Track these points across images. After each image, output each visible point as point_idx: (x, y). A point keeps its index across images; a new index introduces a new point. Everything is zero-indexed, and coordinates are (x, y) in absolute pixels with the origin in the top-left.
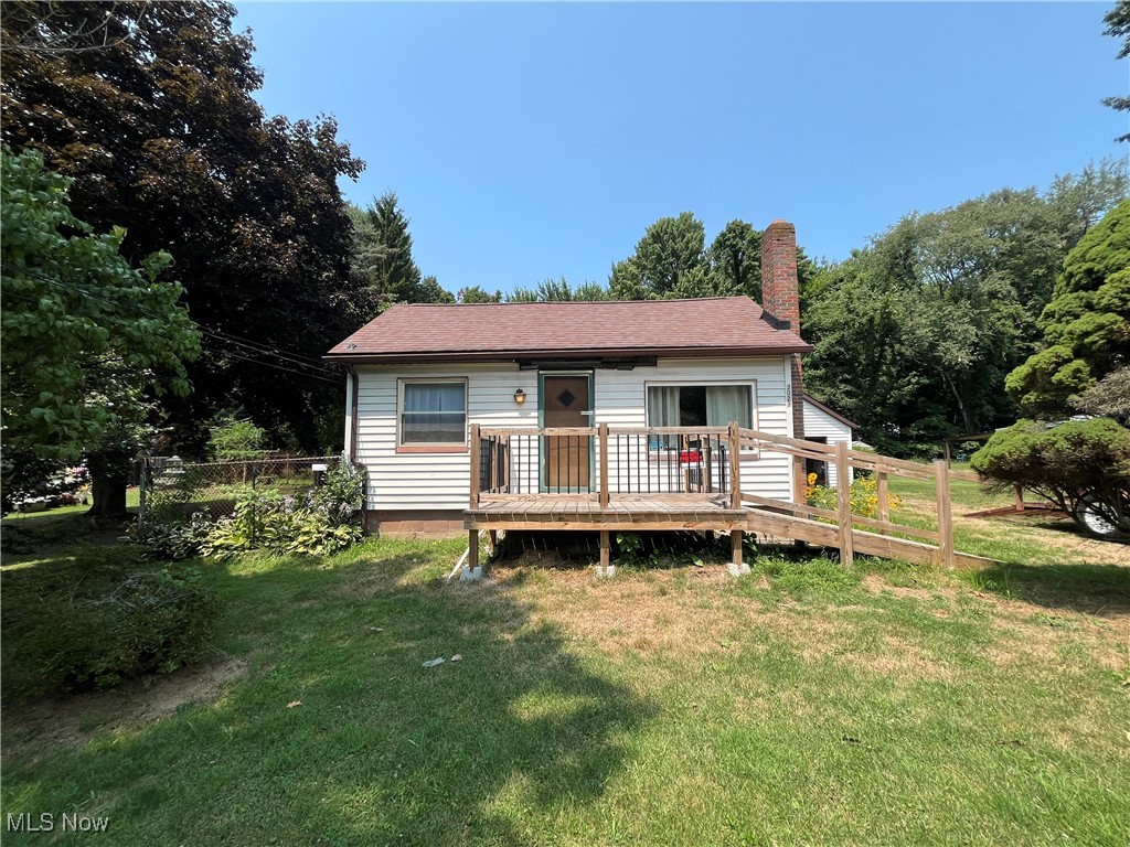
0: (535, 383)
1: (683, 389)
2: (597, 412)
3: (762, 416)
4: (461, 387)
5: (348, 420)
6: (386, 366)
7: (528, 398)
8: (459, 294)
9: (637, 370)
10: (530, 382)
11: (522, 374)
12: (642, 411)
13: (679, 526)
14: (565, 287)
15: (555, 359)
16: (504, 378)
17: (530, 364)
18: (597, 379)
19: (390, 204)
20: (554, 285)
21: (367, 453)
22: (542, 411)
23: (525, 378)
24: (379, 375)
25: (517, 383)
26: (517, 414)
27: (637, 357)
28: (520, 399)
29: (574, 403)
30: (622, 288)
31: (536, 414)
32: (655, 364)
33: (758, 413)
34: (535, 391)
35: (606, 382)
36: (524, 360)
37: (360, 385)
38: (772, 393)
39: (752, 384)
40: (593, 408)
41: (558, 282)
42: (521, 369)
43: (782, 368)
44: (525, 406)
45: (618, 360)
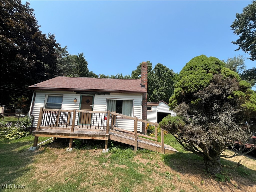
0: (80, 97)
1: (117, 100)
2: (94, 105)
3: (135, 108)
4: (62, 97)
5: (32, 104)
6: (43, 91)
7: (78, 101)
8: (99, 75)
9: (105, 95)
10: (78, 97)
11: (77, 95)
12: (105, 105)
13: (90, 138)
14: (122, 75)
15: (85, 92)
16: (72, 95)
17: (79, 92)
18: (95, 97)
19: (82, 55)
20: (119, 75)
21: (35, 113)
22: (80, 104)
23: (77, 96)
24: (41, 93)
25: (75, 97)
26: (74, 105)
27: (105, 92)
28: (75, 101)
29: (89, 103)
30: (133, 76)
31: (79, 105)
32: (110, 94)
33: (134, 107)
34: (80, 99)
35: (97, 98)
36: (77, 91)
37: (36, 95)
38: (137, 103)
39: (133, 100)
40: (93, 104)
41: (120, 74)
42: (77, 94)
43: (140, 96)
44: (77, 103)
45: (101, 93)
